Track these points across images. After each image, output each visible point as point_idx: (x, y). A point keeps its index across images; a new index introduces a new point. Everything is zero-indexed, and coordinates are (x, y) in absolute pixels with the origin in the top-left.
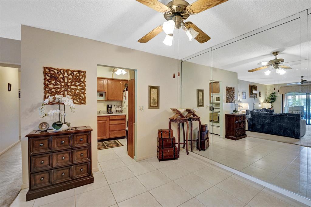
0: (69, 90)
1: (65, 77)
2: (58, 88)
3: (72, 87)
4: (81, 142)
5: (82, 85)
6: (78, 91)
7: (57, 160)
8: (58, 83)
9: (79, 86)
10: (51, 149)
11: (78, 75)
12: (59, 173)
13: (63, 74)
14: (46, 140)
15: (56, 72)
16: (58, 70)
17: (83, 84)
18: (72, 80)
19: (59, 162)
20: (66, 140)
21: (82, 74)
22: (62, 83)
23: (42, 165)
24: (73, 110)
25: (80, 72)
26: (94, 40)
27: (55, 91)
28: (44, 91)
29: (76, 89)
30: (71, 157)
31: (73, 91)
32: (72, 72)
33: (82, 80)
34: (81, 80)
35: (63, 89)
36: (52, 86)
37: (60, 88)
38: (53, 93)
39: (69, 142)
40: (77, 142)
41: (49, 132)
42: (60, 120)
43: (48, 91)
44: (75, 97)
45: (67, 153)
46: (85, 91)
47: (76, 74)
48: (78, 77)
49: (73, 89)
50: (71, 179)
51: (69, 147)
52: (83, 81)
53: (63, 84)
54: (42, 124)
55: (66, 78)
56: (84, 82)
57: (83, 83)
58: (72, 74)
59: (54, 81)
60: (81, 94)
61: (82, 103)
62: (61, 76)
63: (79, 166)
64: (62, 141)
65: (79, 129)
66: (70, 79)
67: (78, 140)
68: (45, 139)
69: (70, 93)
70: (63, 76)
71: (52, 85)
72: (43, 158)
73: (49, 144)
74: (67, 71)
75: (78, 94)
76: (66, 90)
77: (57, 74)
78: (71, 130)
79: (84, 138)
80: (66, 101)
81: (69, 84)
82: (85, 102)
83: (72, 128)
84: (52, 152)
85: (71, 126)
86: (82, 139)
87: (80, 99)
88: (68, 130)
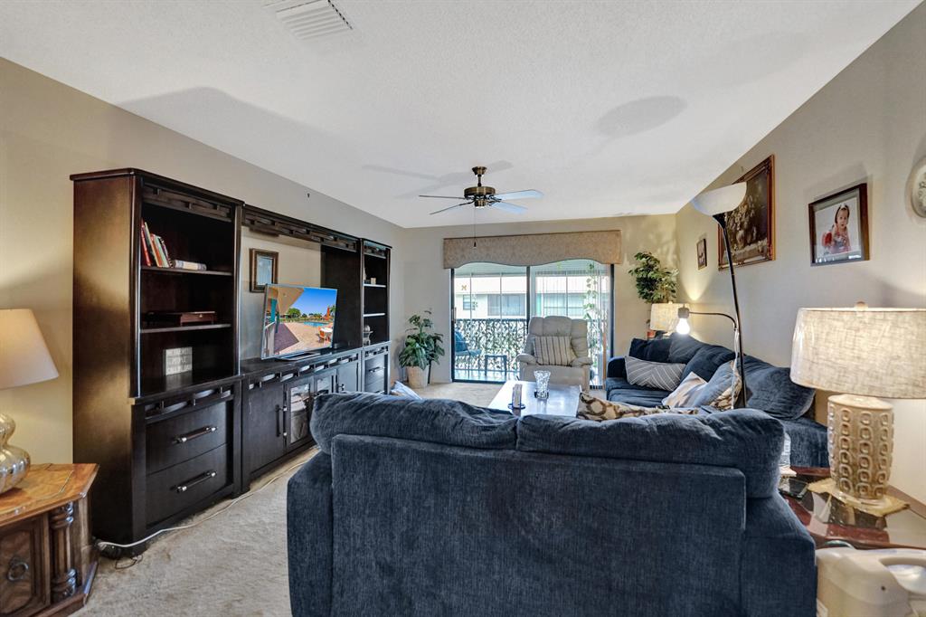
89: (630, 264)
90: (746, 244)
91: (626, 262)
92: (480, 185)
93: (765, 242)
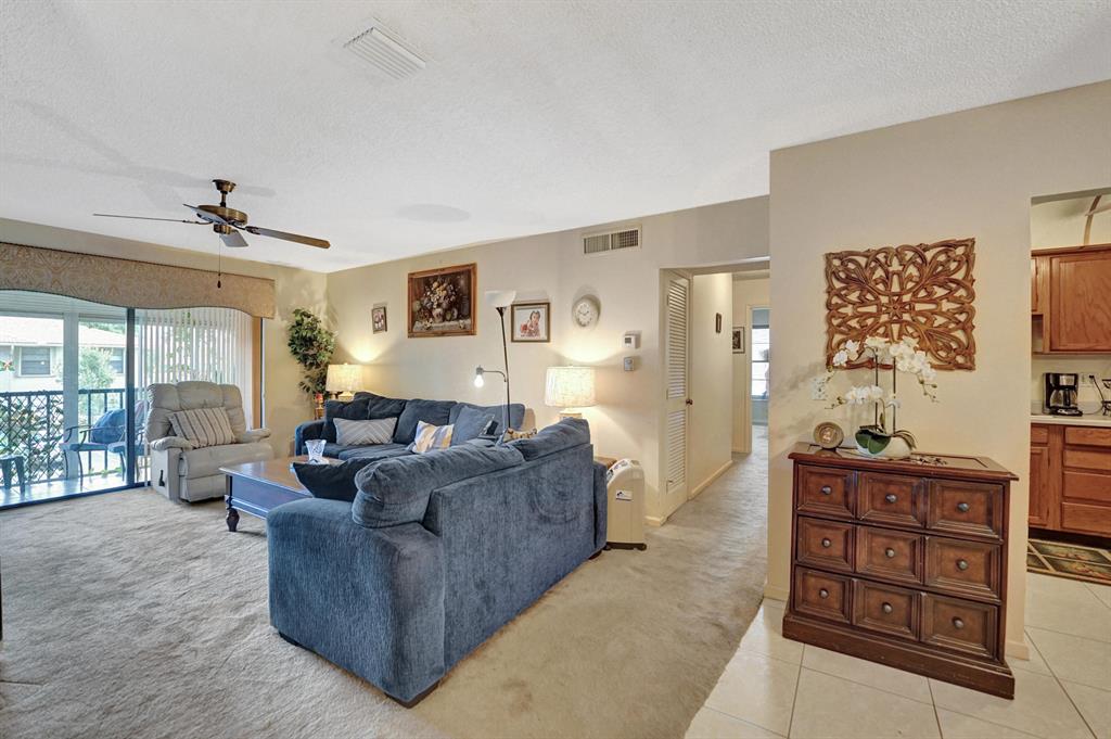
0: (906, 317)
1: (894, 273)
2: (870, 315)
3: (919, 307)
4: (963, 516)
5: (957, 294)
6: (940, 320)
7: (871, 552)
8: (869, 297)
9: (944, 301)
10: (854, 510)
11: (942, 258)
12: (875, 598)
13: (885, 266)
14: (839, 480)
15: (862, 261)
16: (867, 257)
17: (962, 292)
18: (917, 283)
19: (875, 560)
20: (903, 494)
21: (960, 251)
22: (881, 297)
23: (824, 552)
24: (931, 391)
25: (948, 246)
26: (1016, 100)
27: (857, 326)
28: (825, 327)
29: (933, 312)
30: (918, 558)
31: (923, 320)
32: (916, 252)
33: (959, 276)
34: (953, 277)
35: (884, 318)
36: (848, 310)
37: (876, 316)
38: (855, 333)
39: (914, 503)
40: (946, 513)
41: (845, 456)
42: (879, 423)
43: (839, 328)
44: (928, 343)
45: (905, 540)
46: (969, 319)
47: (934, 257)
48: (940, 268)
49: (921, 313)
50: (913, 638)
51: (911, 520)
52: (964, 279)
53: (884, 300)
54: (823, 427)
55: (895, 278)
56: (967, 283)
57: (965, 287)
58: (919, 260)
59: (857, 293)
60: (956, 329)
61: (960, 367)
62: (879, 273)
63: (946, 604)
64: (889, 495)
65: (951, 464)
66: (910, 278)
67: (948, 505)
68: (837, 476)
69: (910, 330)
70: (887, 272)
71: (851, 306)
72: (829, 533)
73: (846, 495)
74: (899, 253)
75: (941, 330)
76: (895, 318)
77: (866, 266)
78: (919, 463)
79: (976, 503)
80: (902, 358)
81: (906, 298)
82: (973, 362)
83: (923, 455)
84: (857, 522)
85: (920, 448)
86: (965, 505)
87: (949, 349)
88: (908, 459)
89: (282, 320)
90: (444, 319)
91: (278, 317)
92: (223, 204)
93: (468, 322)
